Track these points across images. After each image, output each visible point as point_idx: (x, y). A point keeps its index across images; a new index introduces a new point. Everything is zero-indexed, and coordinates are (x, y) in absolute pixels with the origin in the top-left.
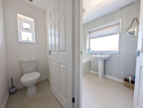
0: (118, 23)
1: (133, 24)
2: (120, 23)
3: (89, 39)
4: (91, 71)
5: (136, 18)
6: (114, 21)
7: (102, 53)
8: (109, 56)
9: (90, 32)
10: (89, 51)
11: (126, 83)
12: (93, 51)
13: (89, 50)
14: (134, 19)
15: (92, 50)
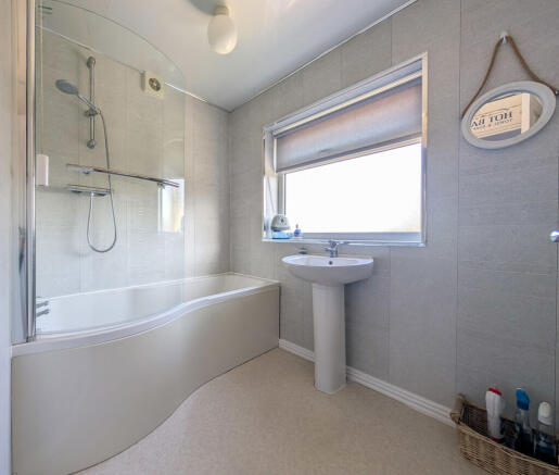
0: (412, 81)
1: (492, 73)
2: (420, 78)
3: (279, 170)
4: (284, 344)
5: (509, 39)
6: (391, 66)
7: (334, 245)
8: (371, 261)
9: (282, 138)
10: (276, 234)
11: (467, 439)
12: (297, 233)
13: (275, 229)
14: (499, 44)
15: (293, 230)
